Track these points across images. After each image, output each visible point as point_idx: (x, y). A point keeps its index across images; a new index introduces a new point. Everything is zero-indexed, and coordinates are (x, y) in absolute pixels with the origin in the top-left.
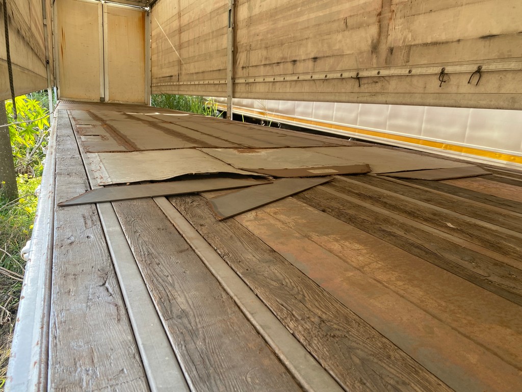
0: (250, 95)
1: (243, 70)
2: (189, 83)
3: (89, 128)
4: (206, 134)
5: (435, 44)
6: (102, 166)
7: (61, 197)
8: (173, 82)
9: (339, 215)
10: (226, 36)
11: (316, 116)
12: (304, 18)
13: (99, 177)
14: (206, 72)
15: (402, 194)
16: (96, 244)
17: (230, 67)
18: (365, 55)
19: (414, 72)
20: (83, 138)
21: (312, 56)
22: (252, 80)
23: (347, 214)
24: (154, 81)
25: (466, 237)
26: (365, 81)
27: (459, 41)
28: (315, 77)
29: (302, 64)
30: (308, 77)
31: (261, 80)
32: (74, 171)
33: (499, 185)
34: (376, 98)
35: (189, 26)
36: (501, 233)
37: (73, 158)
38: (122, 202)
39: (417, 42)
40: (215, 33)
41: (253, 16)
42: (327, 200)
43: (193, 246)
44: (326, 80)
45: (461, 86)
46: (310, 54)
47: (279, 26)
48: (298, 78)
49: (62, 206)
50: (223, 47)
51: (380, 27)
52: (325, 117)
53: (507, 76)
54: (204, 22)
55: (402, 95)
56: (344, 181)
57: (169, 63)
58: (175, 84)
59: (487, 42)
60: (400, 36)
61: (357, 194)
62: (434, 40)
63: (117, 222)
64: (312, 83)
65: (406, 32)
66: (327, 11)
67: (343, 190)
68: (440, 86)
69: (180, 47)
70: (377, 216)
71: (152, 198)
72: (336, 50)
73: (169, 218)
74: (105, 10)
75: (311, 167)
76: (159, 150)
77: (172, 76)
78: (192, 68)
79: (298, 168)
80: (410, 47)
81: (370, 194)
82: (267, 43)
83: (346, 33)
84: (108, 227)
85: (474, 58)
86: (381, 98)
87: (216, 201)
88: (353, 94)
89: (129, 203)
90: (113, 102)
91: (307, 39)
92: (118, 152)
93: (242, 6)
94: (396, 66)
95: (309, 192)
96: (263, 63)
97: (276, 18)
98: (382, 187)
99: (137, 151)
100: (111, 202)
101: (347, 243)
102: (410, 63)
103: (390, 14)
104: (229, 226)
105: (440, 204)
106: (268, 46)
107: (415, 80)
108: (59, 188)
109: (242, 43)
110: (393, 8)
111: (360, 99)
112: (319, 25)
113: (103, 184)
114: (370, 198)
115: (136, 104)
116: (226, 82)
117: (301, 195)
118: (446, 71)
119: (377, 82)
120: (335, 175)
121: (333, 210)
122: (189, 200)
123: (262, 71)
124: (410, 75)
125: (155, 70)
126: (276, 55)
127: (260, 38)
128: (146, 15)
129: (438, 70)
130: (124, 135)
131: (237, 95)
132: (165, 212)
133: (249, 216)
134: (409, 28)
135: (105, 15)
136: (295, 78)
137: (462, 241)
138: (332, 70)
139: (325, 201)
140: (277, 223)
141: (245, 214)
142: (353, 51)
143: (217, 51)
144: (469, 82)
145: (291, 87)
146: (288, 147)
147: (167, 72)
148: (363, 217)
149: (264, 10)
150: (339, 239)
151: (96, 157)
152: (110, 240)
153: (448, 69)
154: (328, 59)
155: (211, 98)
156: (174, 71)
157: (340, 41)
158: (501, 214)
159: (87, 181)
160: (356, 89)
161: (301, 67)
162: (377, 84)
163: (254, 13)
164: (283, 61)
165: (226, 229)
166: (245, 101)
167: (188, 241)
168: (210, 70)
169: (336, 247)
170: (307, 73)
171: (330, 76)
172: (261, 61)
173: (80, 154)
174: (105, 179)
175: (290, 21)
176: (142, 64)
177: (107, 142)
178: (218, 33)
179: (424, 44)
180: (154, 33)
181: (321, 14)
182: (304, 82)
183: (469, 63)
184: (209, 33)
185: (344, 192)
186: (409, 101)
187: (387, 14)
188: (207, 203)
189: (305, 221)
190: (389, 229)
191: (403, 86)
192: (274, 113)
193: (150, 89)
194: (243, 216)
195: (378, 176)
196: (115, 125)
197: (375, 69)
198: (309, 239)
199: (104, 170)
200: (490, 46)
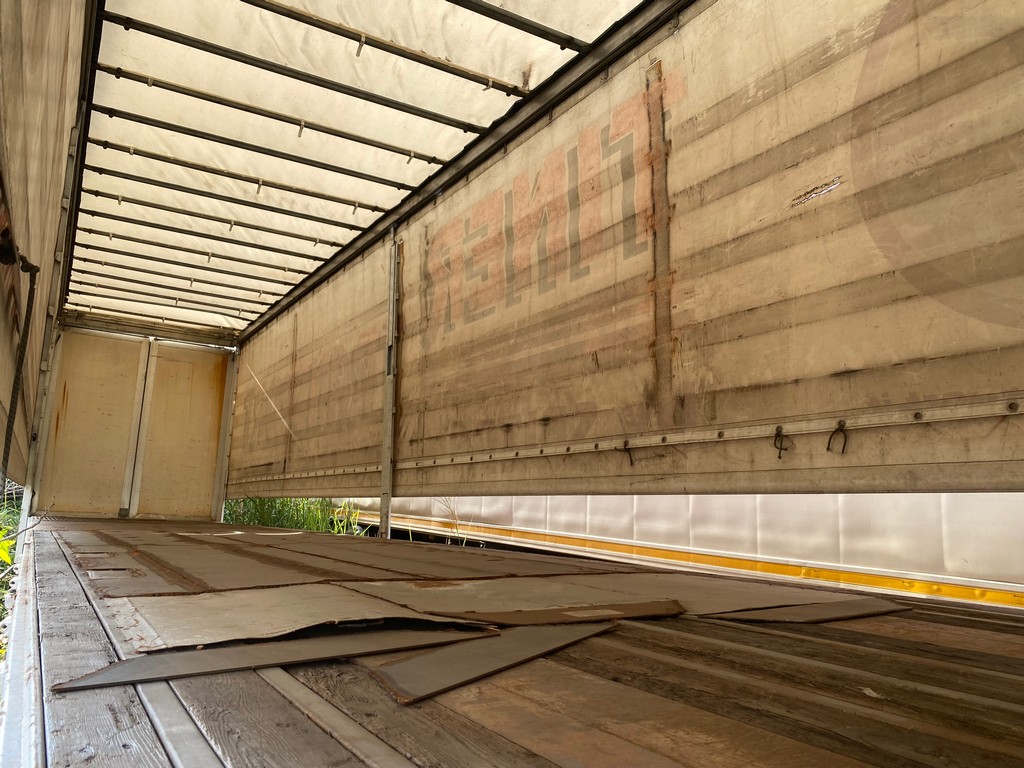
0: (426, 490)
1: (411, 445)
2: (304, 475)
3: (102, 558)
4: (343, 562)
5: (756, 387)
6: (139, 618)
7: (57, 676)
8: (273, 475)
9: (650, 685)
10: (380, 389)
11: (554, 525)
12: (522, 354)
13: (136, 637)
14: (341, 452)
15: (758, 647)
16: (144, 758)
17: (388, 442)
18: (635, 410)
19: (728, 434)
20: (92, 575)
21: (540, 415)
22: (429, 463)
23: (665, 683)
24: (234, 474)
25: (910, 713)
26: (641, 454)
27: (796, 381)
28: (548, 451)
29: (522, 430)
30: (536, 452)
31: (447, 461)
32: (81, 629)
33: (932, 626)
34: (664, 484)
35: (310, 375)
36: (971, 703)
37: (74, 607)
38: (193, 680)
39: (724, 386)
40: (359, 385)
41: (431, 355)
42: (618, 662)
43: (358, 754)
44: (568, 456)
45: (817, 457)
46: (535, 412)
47: (478, 369)
48: (517, 454)
49: (59, 691)
50: (375, 408)
51: (657, 365)
52: (570, 526)
53: (891, 435)
54: (340, 367)
55: (713, 476)
56: (639, 628)
57: (268, 440)
58: (276, 478)
59: (845, 383)
60: (692, 377)
61: (670, 649)
62: (754, 382)
63: (186, 716)
64: (543, 461)
65: (702, 371)
66: (562, 343)
67: (642, 643)
68: (780, 457)
69: (291, 411)
70: (724, 685)
71: (255, 669)
72: (582, 404)
73: (297, 704)
74: (154, 352)
75: (567, 606)
76: (255, 588)
77: (271, 464)
78: (313, 447)
79: (541, 608)
80: (714, 394)
81: (697, 648)
82: (457, 398)
83: (598, 376)
84: (168, 725)
85: (829, 408)
86: (673, 484)
87: (391, 671)
88: (622, 479)
89: (207, 681)
90: (146, 517)
91: (528, 388)
92: (170, 594)
93: (409, 340)
94: (694, 427)
95: (575, 648)
96: (450, 431)
97: (472, 356)
98: (716, 636)
99: (209, 591)
100: (166, 680)
101: (681, 734)
102: (718, 421)
103: (671, 344)
104: (428, 714)
105: (835, 660)
106: (458, 402)
107: (732, 450)
108: (50, 660)
109: (410, 399)
110: (675, 334)
111: (636, 487)
112: (549, 365)
113: (146, 650)
114: (700, 654)
115: (192, 519)
116: (380, 468)
117: (561, 654)
118: (784, 432)
119: (663, 456)
120: (618, 619)
121: (634, 678)
122: (333, 672)
123: (449, 445)
124: (721, 441)
125: (237, 454)
126: (475, 416)
127: (443, 389)
128: (230, 358)
129: (770, 430)
130: (178, 568)
131: (400, 491)
132: (285, 695)
133: (464, 695)
134: (707, 365)
135: (153, 361)
136: (511, 455)
137: (903, 719)
138: (579, 438)
139: (613, 664)
140: (528, 704)
141: (458, 691)
142: (613, 406)
143: (364, 416)
144: (828, 449)
145: (503, 471)
146: (513, 576)
147: (261, 456)
148: (697, 686)
149: (451, 344)
150: (662, 726)
151: (126, 603)
152: (176, 749)
153: (789, 428)
154: (568, 420)
155: (347, 500)
156: (276, 455)
157: (588, 390)
158: (957, 673)
159: (109, 645)
160: (627, 469)
161: (520, 436)
162: (664, 460)
163: (432, 350)
164: (486, 427)
165: (424, 720)
166: (415, 503)
167: (346, 744)
168: (347, 448)
169: (661, 741)
170: (533, 445)
171: (575, 448)
172: (447, 428)
173: (89, 602)
174: (149, 640)
175: (496, 360)
176: (213, 444)
177: (143, 579)
178: (366, 385)
179: (738, 389)
180: (241, 389)
181: (551, 348)
182: (529, 461)
183: (822, 416)
184: (349, 385)
185: (646, 647)
186: (726, 486)
187: (667, 345)
188: (372, 675)
189: (584, 699)
190: (754, 704)
191: (712, 461)
192: (471, 523)
193: (223, 490)
194: (452, 695)
195: (701, 620)
196: (157, 552)
197: (656, 433)
198: (601, 730)
199: (146, 625)
200: (850, 387)
